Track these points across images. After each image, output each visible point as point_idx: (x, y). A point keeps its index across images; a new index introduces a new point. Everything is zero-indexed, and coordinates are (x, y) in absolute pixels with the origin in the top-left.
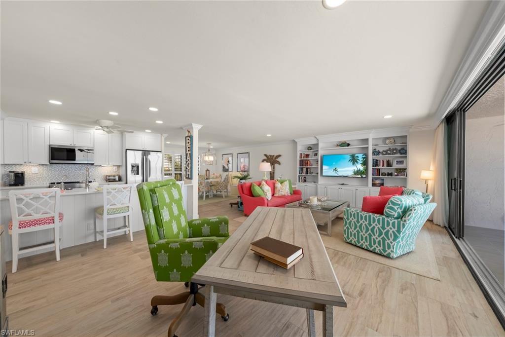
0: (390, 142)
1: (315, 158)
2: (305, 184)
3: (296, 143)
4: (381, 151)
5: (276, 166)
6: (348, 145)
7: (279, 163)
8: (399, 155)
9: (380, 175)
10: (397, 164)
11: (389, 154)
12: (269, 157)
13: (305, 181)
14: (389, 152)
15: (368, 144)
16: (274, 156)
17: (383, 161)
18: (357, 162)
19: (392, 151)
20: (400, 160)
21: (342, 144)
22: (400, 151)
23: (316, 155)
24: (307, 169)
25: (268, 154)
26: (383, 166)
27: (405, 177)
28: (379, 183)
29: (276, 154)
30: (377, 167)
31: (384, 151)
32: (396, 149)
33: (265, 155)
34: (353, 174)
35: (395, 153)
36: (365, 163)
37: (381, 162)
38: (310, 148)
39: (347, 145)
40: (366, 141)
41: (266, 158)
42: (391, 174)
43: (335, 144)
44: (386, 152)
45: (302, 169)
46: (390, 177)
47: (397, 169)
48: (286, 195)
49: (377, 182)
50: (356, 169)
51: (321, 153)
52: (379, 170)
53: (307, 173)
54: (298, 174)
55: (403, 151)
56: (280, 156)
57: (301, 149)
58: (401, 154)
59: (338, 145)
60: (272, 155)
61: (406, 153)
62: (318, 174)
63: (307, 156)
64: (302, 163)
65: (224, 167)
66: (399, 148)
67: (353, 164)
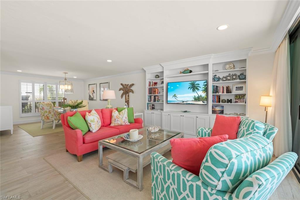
0: (230, 67)
1: (161, 86)
2: (153, 111)
3: (145, 71)
4: (221, 77)
5: (131, 94)
6: (191, 72)
7: (133, 92)
8: (238, 80)
9: (220, 102)
10: (236, 90)
11: (229, 80)
12: (125, 86)
13: (153, 108)
14: (229, 78)
15: (208, 70)
16: (128, 85)
17: (223, 88)
18: (198, 89)
19: (232, 77)
20: (239, 86)
21: (185, 71)
22: (239, 76)
23: (163, 83)
24: (155, 97)
25: (124, 83)
26: (223, 92)
27: (244, 104)
28: (219, 111)
29: (130, 84)
30: (217, 94)
31: (224, 77)
32: (235, 75)
33: (122, 84)
34: (193, 99)
35: (235, 79)
36: (206, 90)
37: (221, 88)
38: (157, 76)
39: (189, 71)
40: (206, 66)
41: (122, 87)
42: (230, 101)
43: (179, 71)
44: (226, 78)
45: (150, 97)
46: (229, 103)
47: (236, 96)
48: (124, 124)
49: (218, 109)
50: (197, 96)
51: (166, 81)
52: (219, 97)
53: (155, 101)
54: (147, 102)
55: (243, 77)
56: (133, 85)
57: (150, 77)
58: (240, 79)
59: (181, 73)
60: (127, 84)
61: (245, 78)
62: (163, 101)
63: (156, 84)
64: (151, 91)
65: (90, 96)
66: (238, 74)
67: (194, 90)
